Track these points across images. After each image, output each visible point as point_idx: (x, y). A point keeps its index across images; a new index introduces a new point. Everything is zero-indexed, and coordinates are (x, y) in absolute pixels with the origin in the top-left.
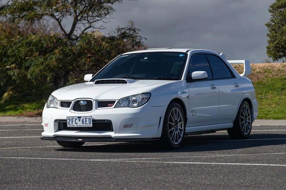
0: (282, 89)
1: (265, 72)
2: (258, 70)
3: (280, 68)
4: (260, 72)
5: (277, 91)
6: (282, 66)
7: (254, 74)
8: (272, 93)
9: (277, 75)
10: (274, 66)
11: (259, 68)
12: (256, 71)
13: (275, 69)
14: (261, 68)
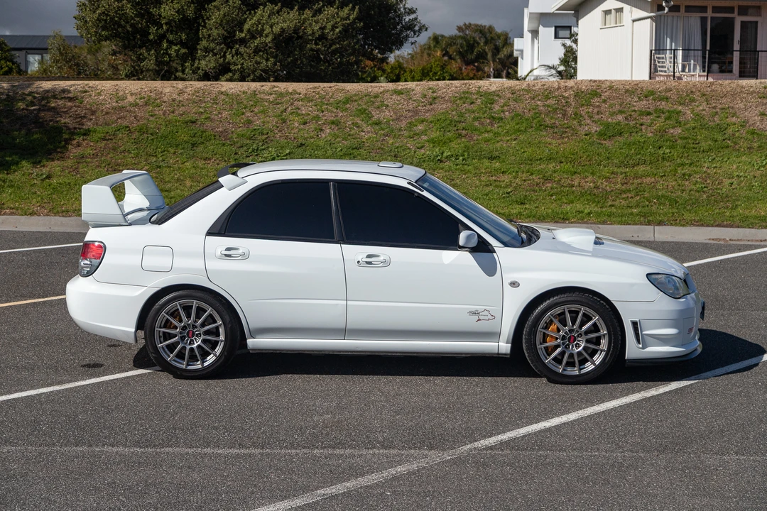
0: (193, 145)
1: (146, 104)
2: (131, 99)
3: (175, 96)
4: (136, 105)
5: (183, 149)
6: (176, 91)
7: (126, 107)
8: (174, 153)
9: (173, 112)
10: (161, 93)
11: (132, 94)
12: (127, 100)
13: (165, 99)
14: (136, 94)
